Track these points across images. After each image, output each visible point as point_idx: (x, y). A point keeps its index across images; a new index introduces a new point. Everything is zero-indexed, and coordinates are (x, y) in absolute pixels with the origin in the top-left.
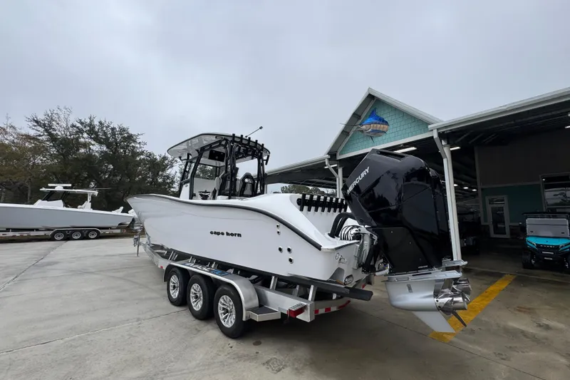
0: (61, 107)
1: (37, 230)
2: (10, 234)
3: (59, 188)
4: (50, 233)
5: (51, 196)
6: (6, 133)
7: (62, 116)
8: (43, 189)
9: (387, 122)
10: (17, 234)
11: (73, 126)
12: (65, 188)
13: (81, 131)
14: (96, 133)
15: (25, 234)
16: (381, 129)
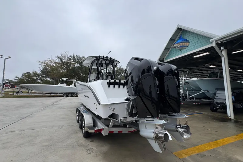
0: (66, 52)
1: (59, 93)
2: (52, 94)
3: (65, 79)
4: (62, 94)
5: (62, 82)
6: (52, 62)
7: (66, 55)
8: (60, 80)
9: (188, 41)
10: (54, 94)
11: (68, 58)
12: (66, 79)
13: (71, 59)
14: (75, 60)
15: (56, 94)
16: (185, 45)
